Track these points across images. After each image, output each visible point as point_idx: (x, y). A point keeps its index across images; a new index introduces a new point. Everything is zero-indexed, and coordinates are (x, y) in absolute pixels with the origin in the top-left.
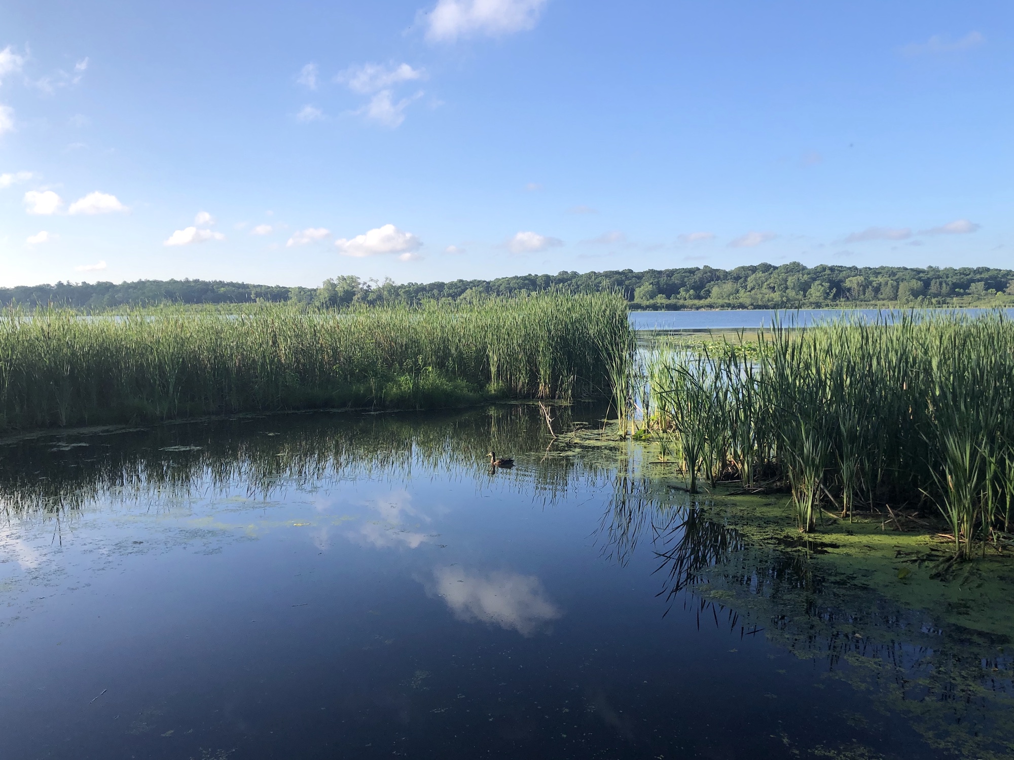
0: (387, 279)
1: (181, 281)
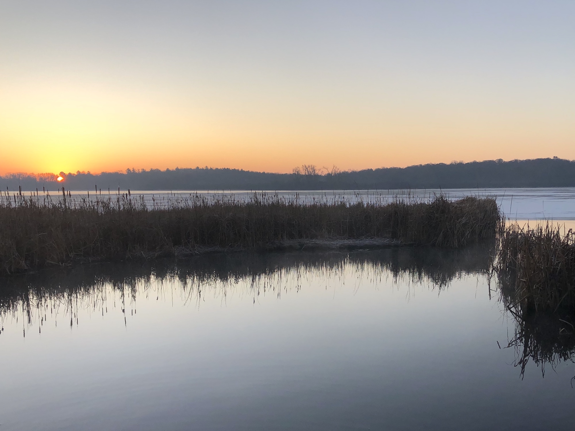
0: (335, 167)
1: (203, 169)
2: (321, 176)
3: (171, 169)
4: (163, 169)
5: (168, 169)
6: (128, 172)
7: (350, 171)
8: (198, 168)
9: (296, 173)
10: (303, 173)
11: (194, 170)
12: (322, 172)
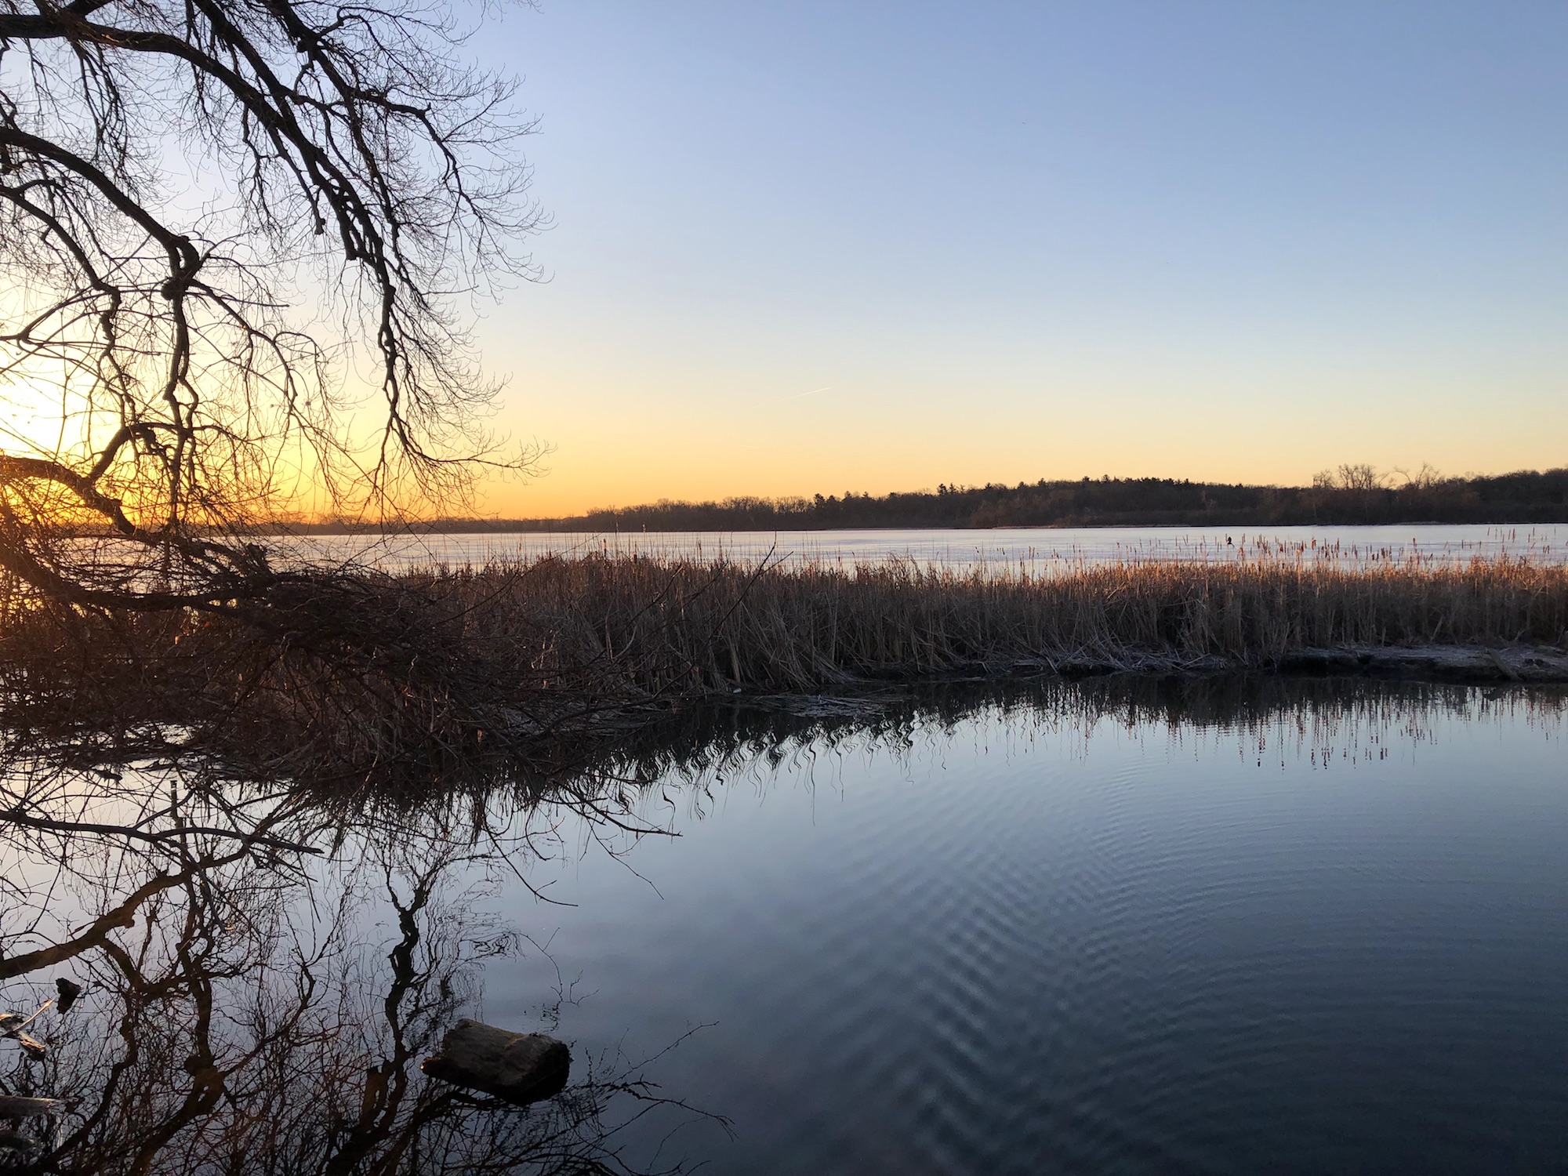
0: (1425, 467)
1: (1098, 481)
2: (1387, 491)
3: (1028, 482)
4: (1012, 484)
5: (1022, 483)
6: (941, 491)
7: (1470, 478)
8: (1087, 479)
9: (1322, 484)
10: (1339, 483)
11: (1078, 483)
12: (1392, 480)
